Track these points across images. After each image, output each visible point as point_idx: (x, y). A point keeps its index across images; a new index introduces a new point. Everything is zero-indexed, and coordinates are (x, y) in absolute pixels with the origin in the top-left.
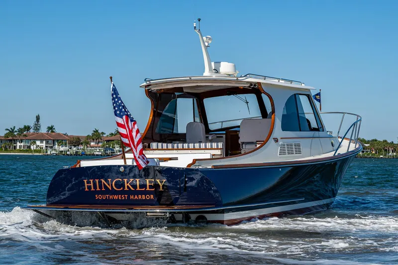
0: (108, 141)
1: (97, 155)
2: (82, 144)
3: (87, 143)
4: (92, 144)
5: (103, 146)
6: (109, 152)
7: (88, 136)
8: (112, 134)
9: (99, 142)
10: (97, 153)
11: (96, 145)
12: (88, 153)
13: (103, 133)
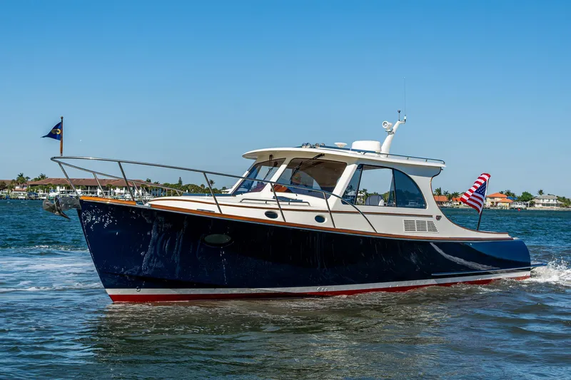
0: (32, 185)
1: (22, 199)
2: (7, 188)
3: (12, 188)
4: (17, 188)
5: (27, 191)
6: (33, 196)
7: (14, 180)
8: (36, 179)
9: (23, 186)
10: (21, 197)
11: (21, 189)
12: (12, 197)
13: (28, 178)
